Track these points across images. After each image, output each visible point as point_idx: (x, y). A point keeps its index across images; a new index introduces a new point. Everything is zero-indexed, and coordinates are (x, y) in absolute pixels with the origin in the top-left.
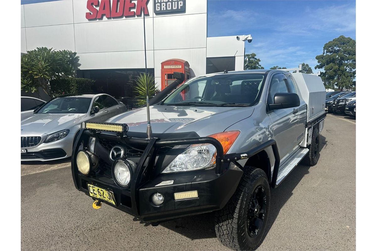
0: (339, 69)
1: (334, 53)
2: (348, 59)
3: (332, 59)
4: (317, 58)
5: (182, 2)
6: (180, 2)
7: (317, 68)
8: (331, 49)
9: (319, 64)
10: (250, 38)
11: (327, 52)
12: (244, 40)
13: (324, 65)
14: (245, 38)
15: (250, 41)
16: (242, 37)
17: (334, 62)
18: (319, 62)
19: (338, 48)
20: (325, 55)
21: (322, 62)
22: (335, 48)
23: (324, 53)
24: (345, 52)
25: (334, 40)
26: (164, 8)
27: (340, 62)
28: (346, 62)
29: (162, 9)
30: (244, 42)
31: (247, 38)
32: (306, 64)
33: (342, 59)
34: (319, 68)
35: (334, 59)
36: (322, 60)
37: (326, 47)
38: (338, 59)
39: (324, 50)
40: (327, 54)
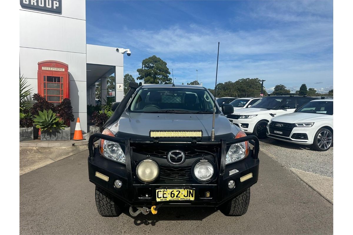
0: (154, 81)
1: (150, 68)
2: (160, 75)
3: (149, 73)
4: (138, 71)
5: (58, 3)
6: (55, 2)
7: (138, 79)
8: (148, 65)
9: (139, 76)
10: (129, 52)
11: (145, 67)
12: (123, 52)
13: (144, 77)
14: (124, 51)
15: (129, 55)
16: (122, 50)
17: (150, 76)
18: (139, 74)
19: (152, 65)
20: (143, 69)
21: (142, 74)
22: (150, 64)
23: (143, 68)
24: (157, 69)
25: (149, 58)
26: (34, 3)
27: (154, 75)
28: (158, 76)
29: (32, 4)
30: (123, 55)
31: (126, 51)
32: (130, 75)
33: (156, 74)
34: (140, 79)
35: (150, 73)
36: (142, 73)
37: (145, 62)
38: (153, 74)
39: (143, 65)
40: (145, 68)
